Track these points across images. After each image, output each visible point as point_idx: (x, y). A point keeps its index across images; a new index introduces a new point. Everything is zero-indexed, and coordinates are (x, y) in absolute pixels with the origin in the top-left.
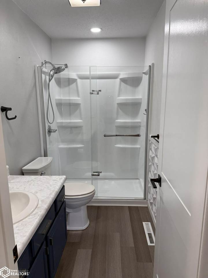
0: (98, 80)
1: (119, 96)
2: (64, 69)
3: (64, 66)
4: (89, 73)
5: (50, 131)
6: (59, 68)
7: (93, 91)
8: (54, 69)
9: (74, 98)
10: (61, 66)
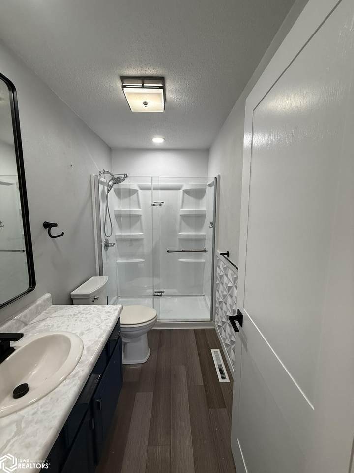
0: (161, 191)
1: (182, 208)
2: (124, 180)
3: (123, 176)
4: (151, 184)
5: (107, 246)
6: (118, 178)
7: (155, 203)
8: (113, 179)
9: (135, 210)
10: (121, 176)
